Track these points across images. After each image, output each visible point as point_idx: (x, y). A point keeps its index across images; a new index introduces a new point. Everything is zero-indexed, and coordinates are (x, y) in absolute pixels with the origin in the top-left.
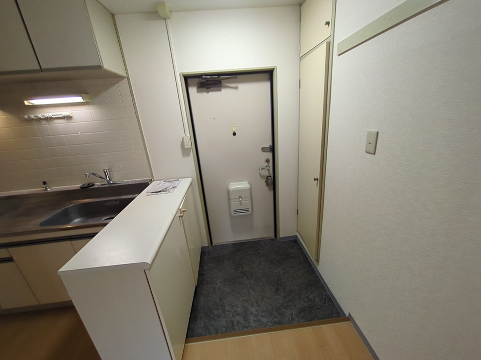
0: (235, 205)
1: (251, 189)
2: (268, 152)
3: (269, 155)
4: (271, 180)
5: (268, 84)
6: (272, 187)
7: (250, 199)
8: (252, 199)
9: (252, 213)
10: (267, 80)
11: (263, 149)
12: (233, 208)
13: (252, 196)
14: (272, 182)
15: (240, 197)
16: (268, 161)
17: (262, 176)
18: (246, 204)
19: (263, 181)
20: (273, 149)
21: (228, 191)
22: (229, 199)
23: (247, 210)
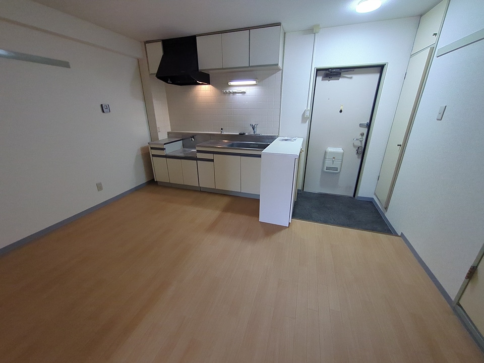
0: (328, 163)
1: (343, 153)
2: (364, 127)
3: (365, 130)
4: (361, 150)
5: (378, 75)
6: (361, 155)
7: (341, 161)
8: (342, 161)
9: (339, 172)
10: (378, 73)
11: (361, 125)
12: (326, 165)
13: (342, 160)
14: (362, 152)
15: (334, 158)
16: (362, 135)
17: (354, 146)
18: (337, 164)
19: (355, 150)
20: (369, 126)
21: (326, 152)
22: (325, 158)
23: (337, 169)
